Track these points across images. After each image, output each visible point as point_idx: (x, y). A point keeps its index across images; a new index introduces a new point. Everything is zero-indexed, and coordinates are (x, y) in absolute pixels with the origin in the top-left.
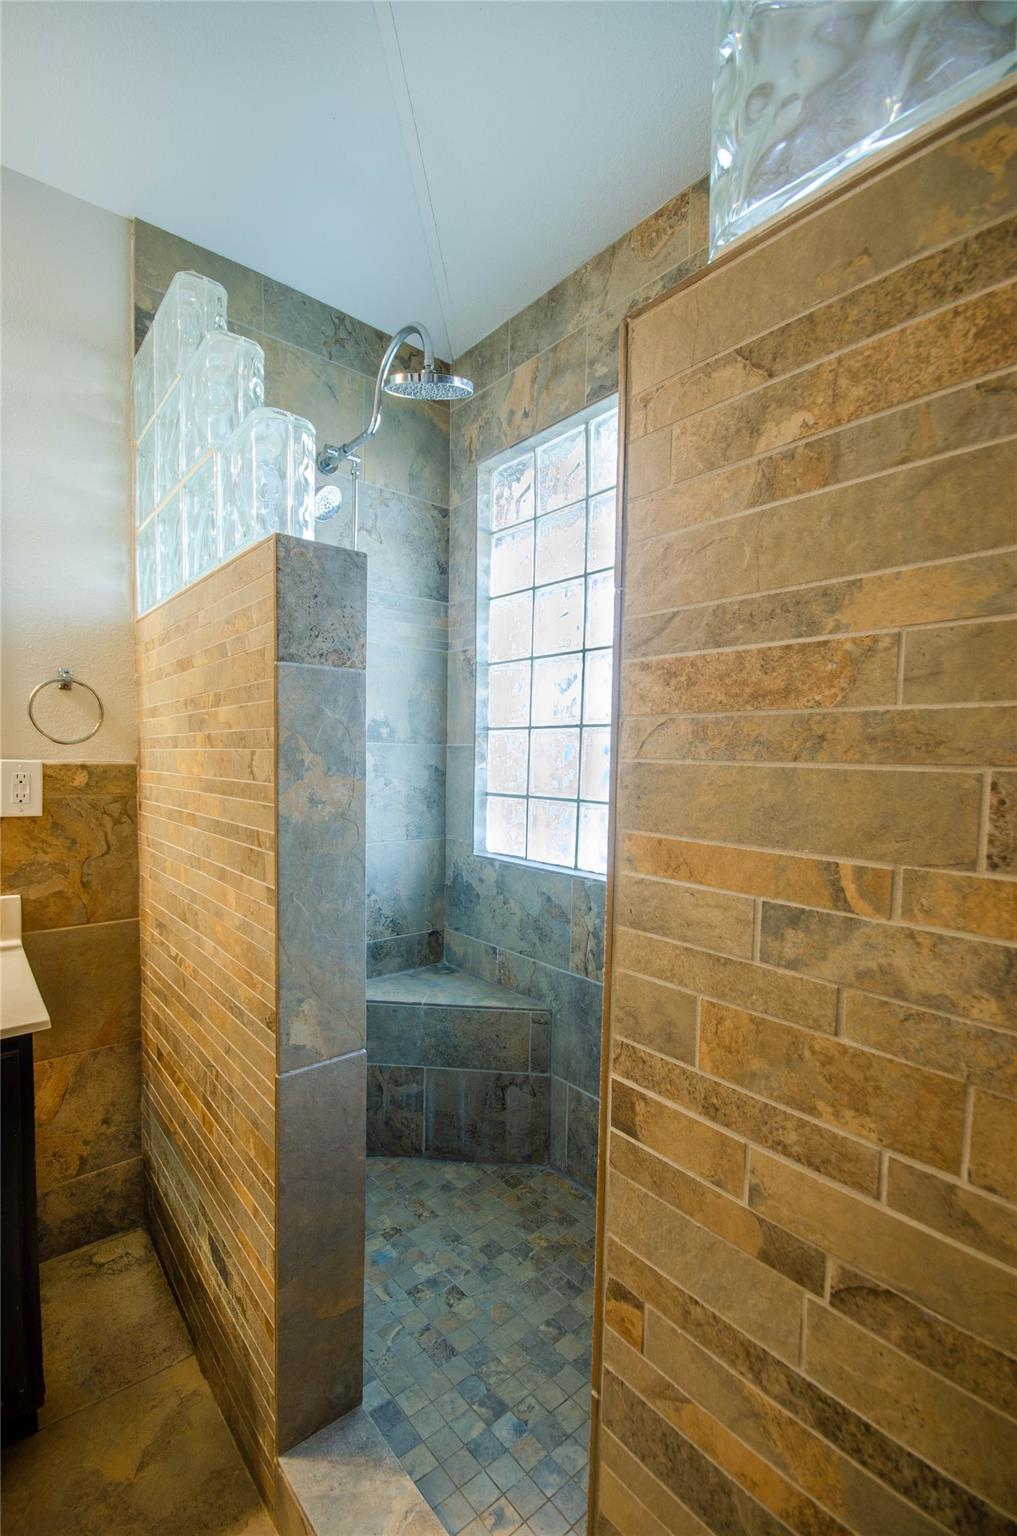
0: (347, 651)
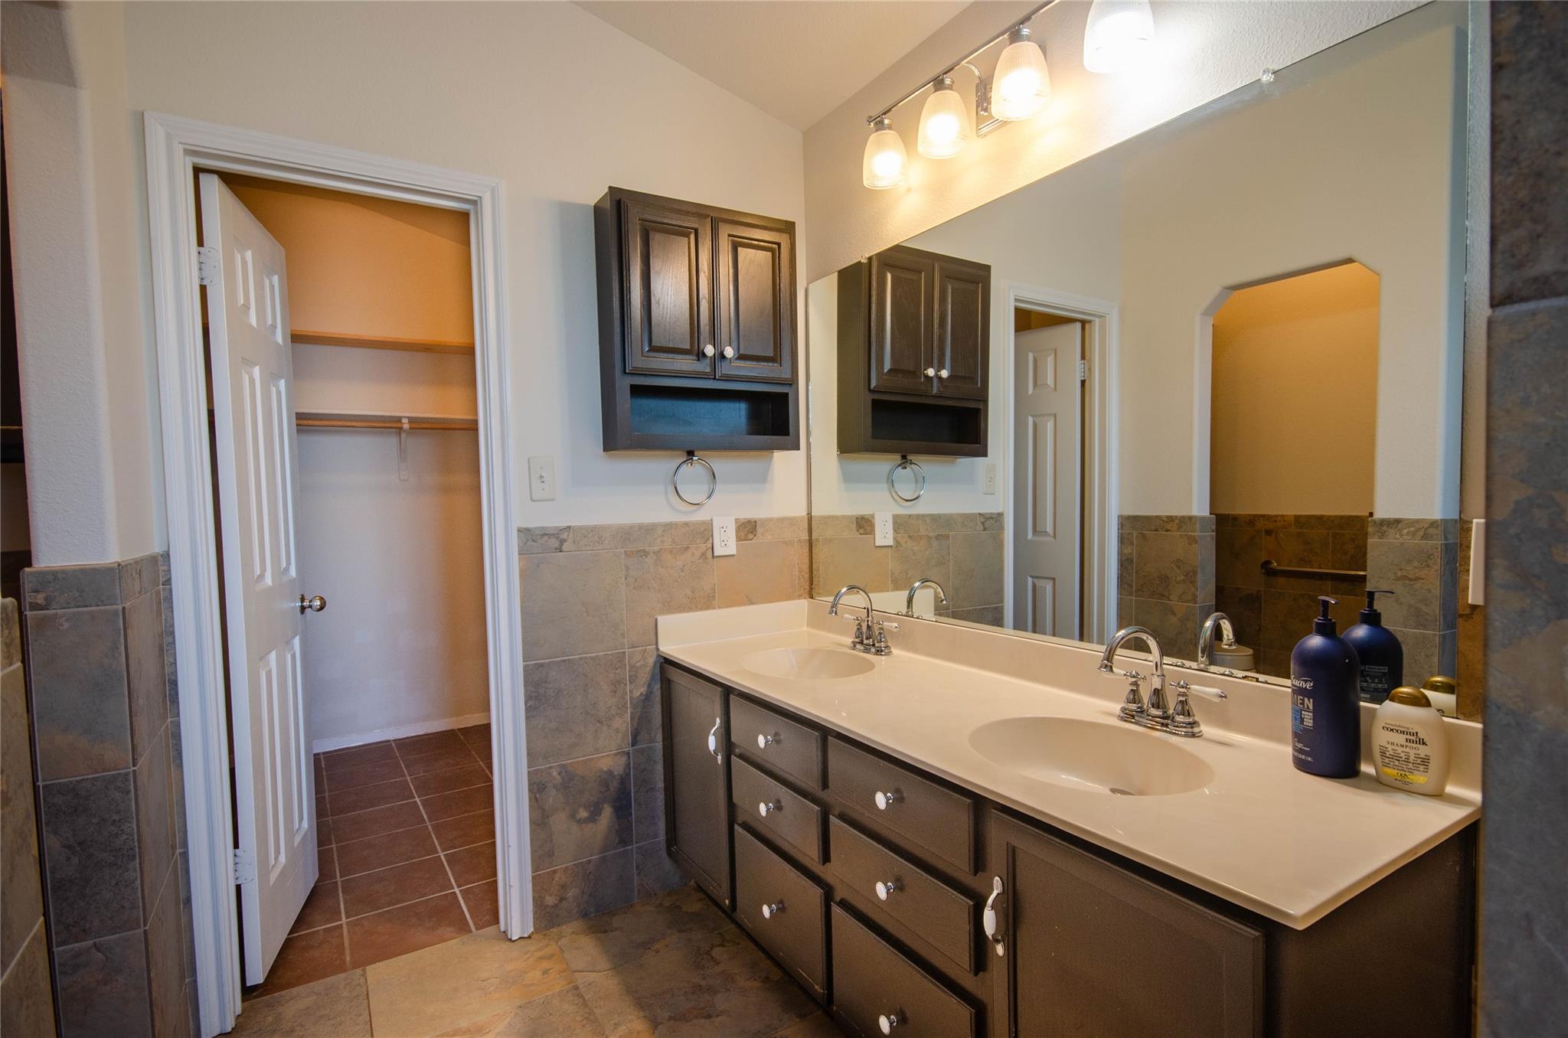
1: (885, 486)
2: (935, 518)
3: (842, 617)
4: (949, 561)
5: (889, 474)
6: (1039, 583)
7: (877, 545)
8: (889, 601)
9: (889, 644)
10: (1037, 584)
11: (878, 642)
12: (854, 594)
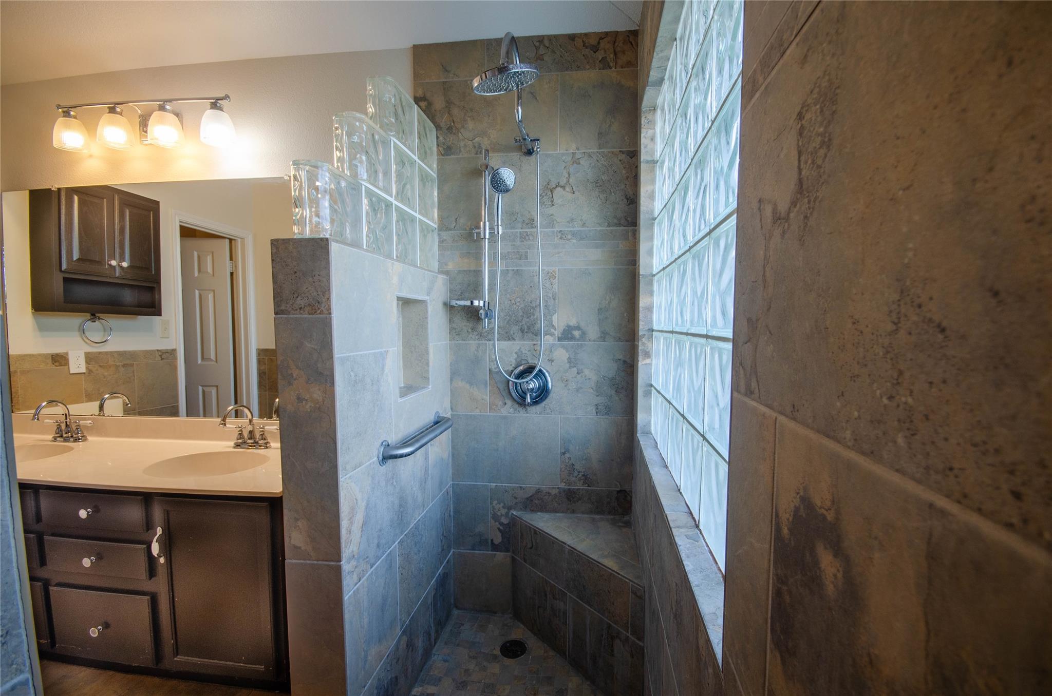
0: (317, 304)
1: (77, 333)
2: (122, 354)
3: (43, 422)
4: (134, 380)
5: (80, 326)
6: (206, 389)
7: (71, 372)
8: (84, 410)
9: (85, 435)
10: (206, 390)
11: (75, 434)
12: (53, 406)
